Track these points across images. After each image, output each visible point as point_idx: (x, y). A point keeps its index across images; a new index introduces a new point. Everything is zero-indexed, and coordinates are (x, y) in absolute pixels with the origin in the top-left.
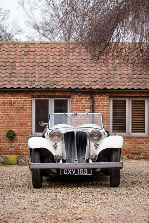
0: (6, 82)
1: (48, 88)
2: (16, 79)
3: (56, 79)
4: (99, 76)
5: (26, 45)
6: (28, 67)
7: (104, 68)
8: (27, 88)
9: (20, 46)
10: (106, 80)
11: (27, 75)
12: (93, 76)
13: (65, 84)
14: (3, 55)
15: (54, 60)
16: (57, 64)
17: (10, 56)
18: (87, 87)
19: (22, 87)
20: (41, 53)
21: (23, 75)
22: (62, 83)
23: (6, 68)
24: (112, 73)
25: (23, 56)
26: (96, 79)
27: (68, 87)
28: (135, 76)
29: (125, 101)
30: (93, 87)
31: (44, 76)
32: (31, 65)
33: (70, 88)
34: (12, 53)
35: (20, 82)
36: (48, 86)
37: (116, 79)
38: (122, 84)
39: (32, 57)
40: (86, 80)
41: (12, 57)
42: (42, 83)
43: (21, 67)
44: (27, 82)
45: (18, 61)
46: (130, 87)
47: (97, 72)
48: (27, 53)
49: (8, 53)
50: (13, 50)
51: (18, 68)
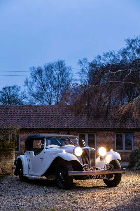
0: (26, 126)
1: (47, 128)
2: (31, 124)
3: (51, 124)
4: (72, 122)
5: (35, 107)
6: (37, 118)
7: (74, 118)
8: (37, 128)
9: (32, 107)
10: (75, 124)
11: (37, 122)
12: (69, 122)
13: (55, 126)
14: (24, 112)
15: (49, 114)
16: (51, 116)
17: (27, 112)
18: (66, 128)
19: (35, 128)
20: (43, 111)
21: (35, 122)
22: (54, 126)
23: (26, 118)
24: (78, 120)
25: (34, 112)
26: (71, 124)
27: (57, 128)
28: (89, 122)
29: (85, 134)
30: (69, 128)
31: (45, 122)
32: (38, 117)
33: (58, 128)
34: (28, 111)
35: (33, 126)
36: (47, 127)
37: (80, 124)
38: (83, 126)
39: (38, 113)
40: (65, 124)
41: (28, 113)
42: (44, 126)
43: (33, 118)
44: (37, 125)
45: (31, 115)
46: (87, 128)
47: (71, 120)
48: (36, 111)
49: (26, 111)
50: (29, 109)
51: (32, 119)
